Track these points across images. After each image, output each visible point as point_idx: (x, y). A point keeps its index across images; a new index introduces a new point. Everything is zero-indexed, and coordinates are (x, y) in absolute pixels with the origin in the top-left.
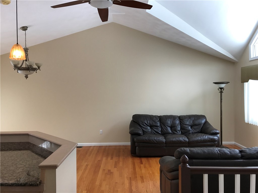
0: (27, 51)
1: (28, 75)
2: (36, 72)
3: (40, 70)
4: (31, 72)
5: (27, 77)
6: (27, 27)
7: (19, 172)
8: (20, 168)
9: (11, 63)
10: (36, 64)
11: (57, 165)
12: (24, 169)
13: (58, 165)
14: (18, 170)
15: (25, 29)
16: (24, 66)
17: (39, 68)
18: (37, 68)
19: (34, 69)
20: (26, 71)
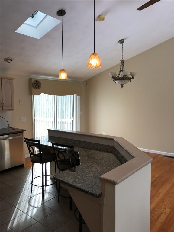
0: (123, 62)
1: (123, 84)
2: (131, 82)
3: (134, 79)
4: (126, 81)
5: (122, 86)
6: (124, 40)
7: (89, 177)
8: (92, 172)
9: (110, 74)
10: (131, 74)
11: (116, 182)
12: (95, 174)
13: (118, 182)
14: (90, 174)
15: (122, 41)
16: (120, 76)
17: (133, 77)
18: (131, 77)
19: (129, 79)
20: (121, 81)
